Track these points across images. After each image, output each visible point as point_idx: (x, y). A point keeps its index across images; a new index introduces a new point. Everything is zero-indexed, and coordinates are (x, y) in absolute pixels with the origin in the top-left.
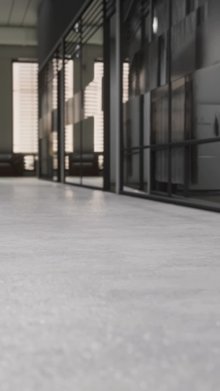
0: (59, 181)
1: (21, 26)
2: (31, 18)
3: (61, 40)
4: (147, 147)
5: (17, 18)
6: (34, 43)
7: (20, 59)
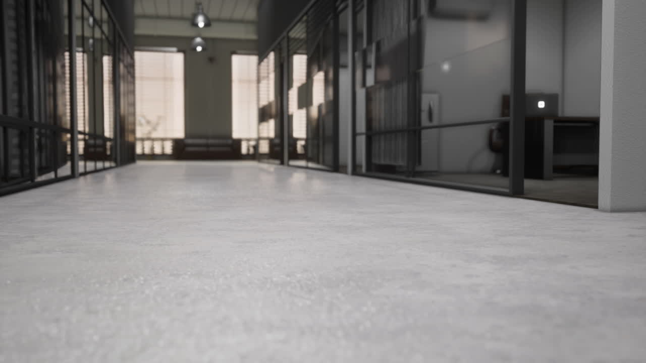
0: (282, 163)
1: (241, 21)
2: (251, 14)
3: (285, 33)
4: (361, 134)
5: (238, 14)
6: (253, 37)
7: (239, 52)
